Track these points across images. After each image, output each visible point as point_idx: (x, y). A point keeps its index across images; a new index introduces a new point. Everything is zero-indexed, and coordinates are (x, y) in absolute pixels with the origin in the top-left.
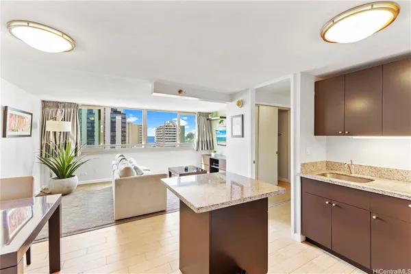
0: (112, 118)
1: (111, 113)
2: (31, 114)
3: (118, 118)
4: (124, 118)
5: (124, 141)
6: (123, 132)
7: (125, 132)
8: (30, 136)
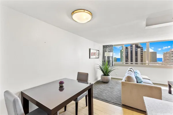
0: (135, 50)
1: (135, 48)
2: (99, 51)
3: (139, 50)
4: (142, 49)
5: (142, 61)
6: (142, 56)
7: (143, 56)
8: (98, 58)
